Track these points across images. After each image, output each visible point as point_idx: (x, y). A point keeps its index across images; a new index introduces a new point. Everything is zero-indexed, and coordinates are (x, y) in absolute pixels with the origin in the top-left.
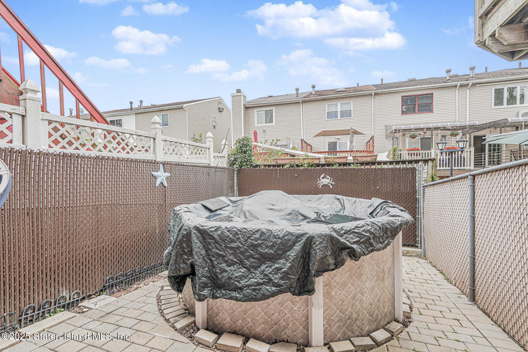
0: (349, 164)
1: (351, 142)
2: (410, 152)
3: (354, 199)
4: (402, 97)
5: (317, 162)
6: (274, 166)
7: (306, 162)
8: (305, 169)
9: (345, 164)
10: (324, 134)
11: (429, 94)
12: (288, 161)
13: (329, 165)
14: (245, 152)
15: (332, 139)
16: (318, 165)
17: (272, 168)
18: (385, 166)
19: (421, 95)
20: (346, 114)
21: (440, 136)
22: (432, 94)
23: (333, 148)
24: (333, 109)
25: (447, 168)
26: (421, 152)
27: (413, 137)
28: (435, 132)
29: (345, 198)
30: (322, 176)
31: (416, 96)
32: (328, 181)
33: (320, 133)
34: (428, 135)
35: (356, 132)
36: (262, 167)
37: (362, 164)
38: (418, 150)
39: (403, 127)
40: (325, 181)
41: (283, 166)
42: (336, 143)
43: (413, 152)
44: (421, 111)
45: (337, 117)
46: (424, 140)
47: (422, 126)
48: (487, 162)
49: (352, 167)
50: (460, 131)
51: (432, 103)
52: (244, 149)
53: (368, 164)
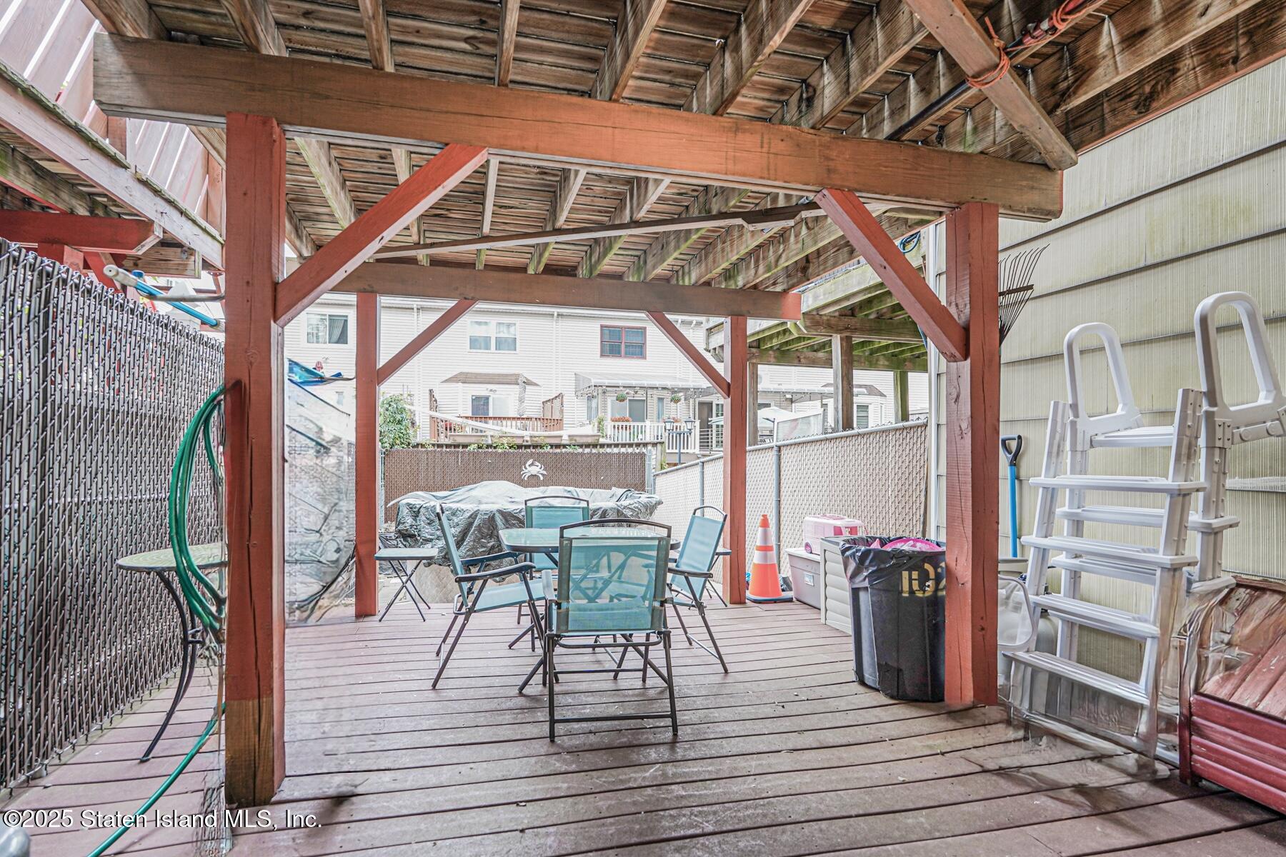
0: (564, 446)
1: (521, 400)
2: (616, 424)
3: (591, 490)
4: (602, 326)
5: (519, 441)
6: (447, 446)
7: (505, 441)
8: (505, 453)
9: (558, 446)
10: (464, 378)
11: (640, 328)
12: (473, 440)
13: (535, 447)
14: (399, 422)
15: (481, 390)
16: (520, 447)
17: (444, 449)
18: (609, 450)
19: (629, 328)
20: (507, 344)
21: (655, 398)
22: (645, 328)
23: (480, 408)
24: (480, 332)
25: (674, 451)
26: (632, 424)
27: (621, 399)
28: (650, 392)
29: (577, 489)
30: (530, 462)
31: (621, 328)
32: (538, 469)
33: (455, 377)
34: (640, 396)
35: (528, 383)
36: (431, 449)
37: (581, 446)
38: (627, 421)
39: (607, 382)
40: (534, 469)
41: (465, 446)
42: (487, 398)
43: (620, 424)
44: (630, 355)
45: (488, 347)
46: (634, 403)
47: (634, 383)
48: (714, 442)
49: (569, 450)
50: (681, 394)
51: (644, 343)
52: (398, 417)
53: (588, 446)
